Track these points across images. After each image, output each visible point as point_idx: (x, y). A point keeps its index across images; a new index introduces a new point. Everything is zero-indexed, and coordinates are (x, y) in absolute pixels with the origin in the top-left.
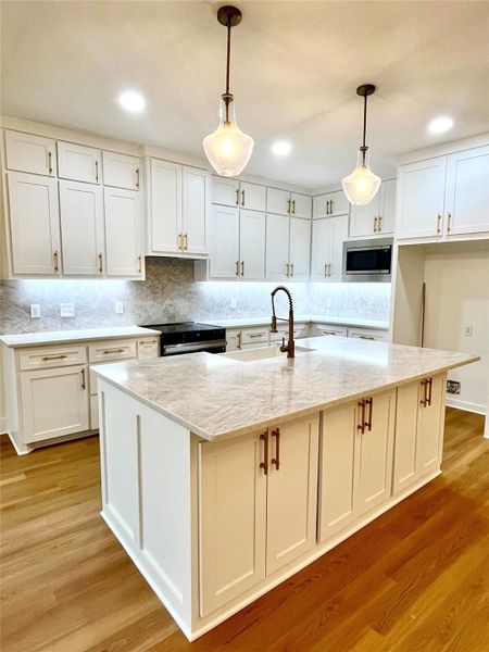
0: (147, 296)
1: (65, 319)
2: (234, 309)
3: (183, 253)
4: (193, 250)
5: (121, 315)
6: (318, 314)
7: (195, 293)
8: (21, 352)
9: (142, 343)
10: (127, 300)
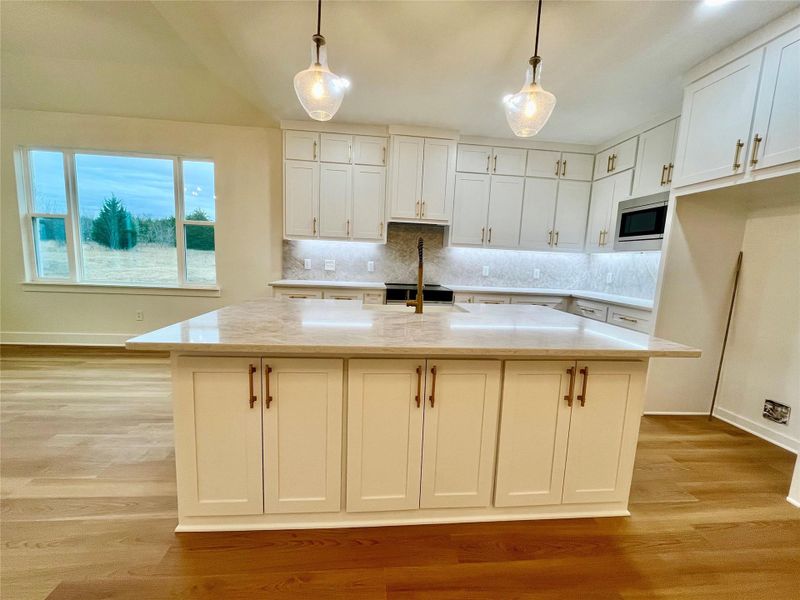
0: (396, 258)
1: (328, 272)
2: (485, 277)
3: (420, 219)
4: (432, 216)
5: (371, 273)
6: (597, 290)
7: (444, 258)
8: (277, 290)
9: (368, 295)
10: (378, 260)
